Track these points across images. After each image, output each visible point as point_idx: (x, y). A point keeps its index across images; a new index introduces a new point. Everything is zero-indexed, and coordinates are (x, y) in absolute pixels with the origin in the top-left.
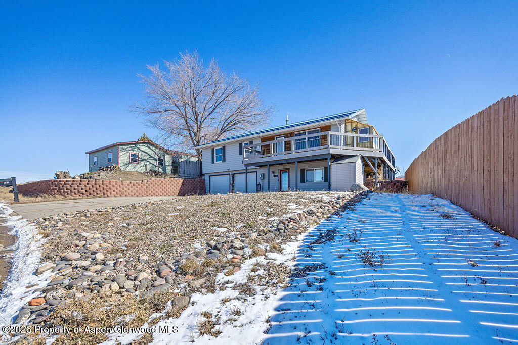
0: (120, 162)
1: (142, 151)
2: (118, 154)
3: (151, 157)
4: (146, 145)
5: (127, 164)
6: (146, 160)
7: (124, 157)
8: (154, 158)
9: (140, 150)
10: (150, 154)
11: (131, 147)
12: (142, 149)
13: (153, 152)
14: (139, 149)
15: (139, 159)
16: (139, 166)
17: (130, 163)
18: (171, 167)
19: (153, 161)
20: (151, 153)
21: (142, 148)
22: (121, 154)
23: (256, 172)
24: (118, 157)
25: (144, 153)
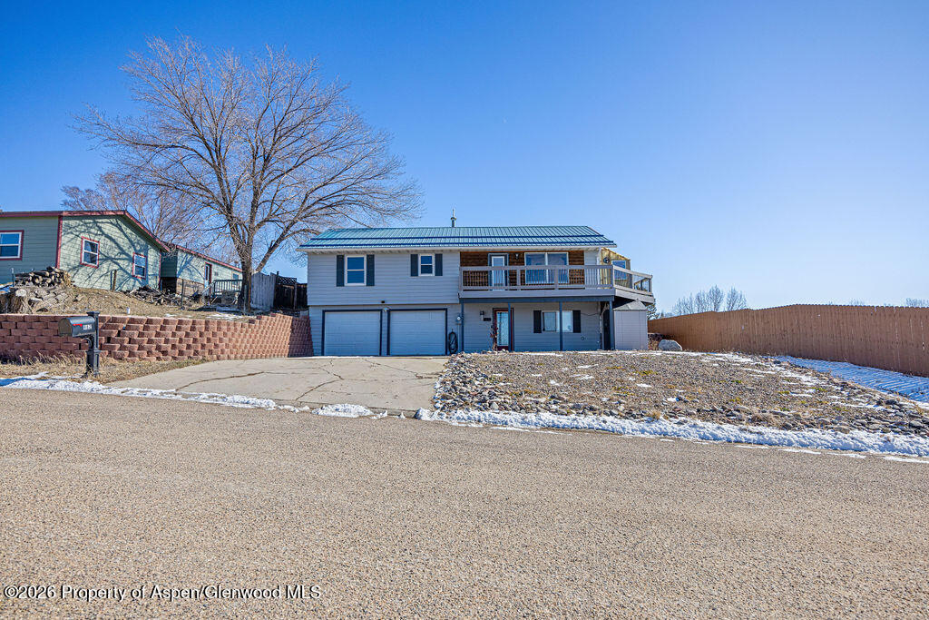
0: (61, 261)
1: (107, 236)
2: (59, 238)
3: (123, 252)
4: (114, 221)
5: (74, 268)
6: (112, 259)
7: (70, 251)
8: (127, 255)
9: (103, 233)
10: (122, 244)
11: (86, 223)
12: (106, 232)
13: (127, 241)
14: (100, 229)
15: (100, 257)
16: (98, 273)
17: (82, 265)
18: (158, 280)
19: (126, 263)
20: (122, 241)
21: (108, 228)
22: (64, 239)
23: (446, 310)
24: (58, 248)
25: (109, 243)
